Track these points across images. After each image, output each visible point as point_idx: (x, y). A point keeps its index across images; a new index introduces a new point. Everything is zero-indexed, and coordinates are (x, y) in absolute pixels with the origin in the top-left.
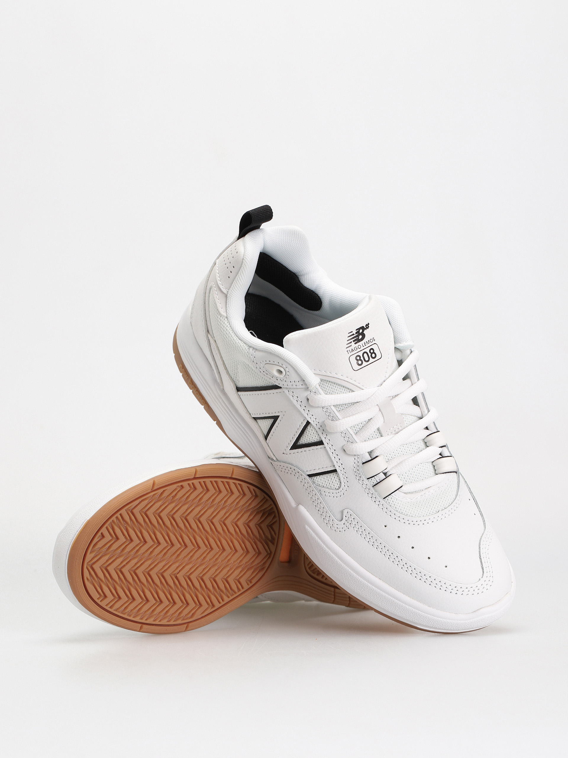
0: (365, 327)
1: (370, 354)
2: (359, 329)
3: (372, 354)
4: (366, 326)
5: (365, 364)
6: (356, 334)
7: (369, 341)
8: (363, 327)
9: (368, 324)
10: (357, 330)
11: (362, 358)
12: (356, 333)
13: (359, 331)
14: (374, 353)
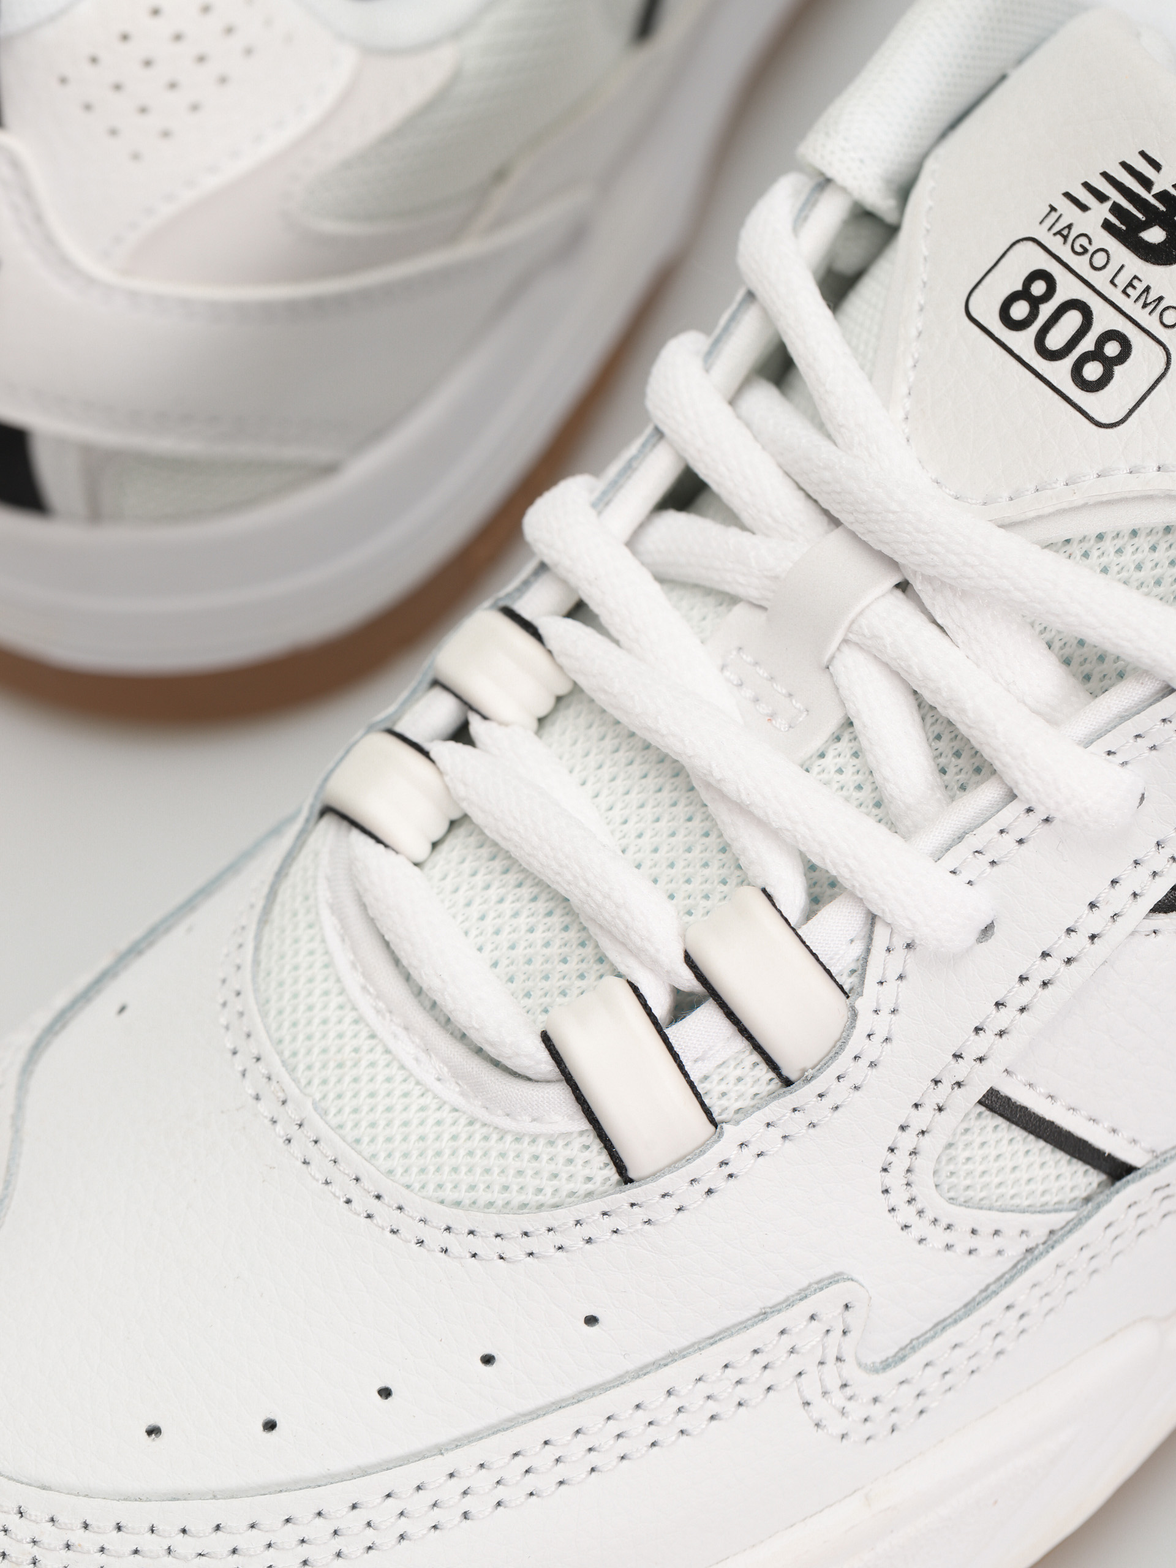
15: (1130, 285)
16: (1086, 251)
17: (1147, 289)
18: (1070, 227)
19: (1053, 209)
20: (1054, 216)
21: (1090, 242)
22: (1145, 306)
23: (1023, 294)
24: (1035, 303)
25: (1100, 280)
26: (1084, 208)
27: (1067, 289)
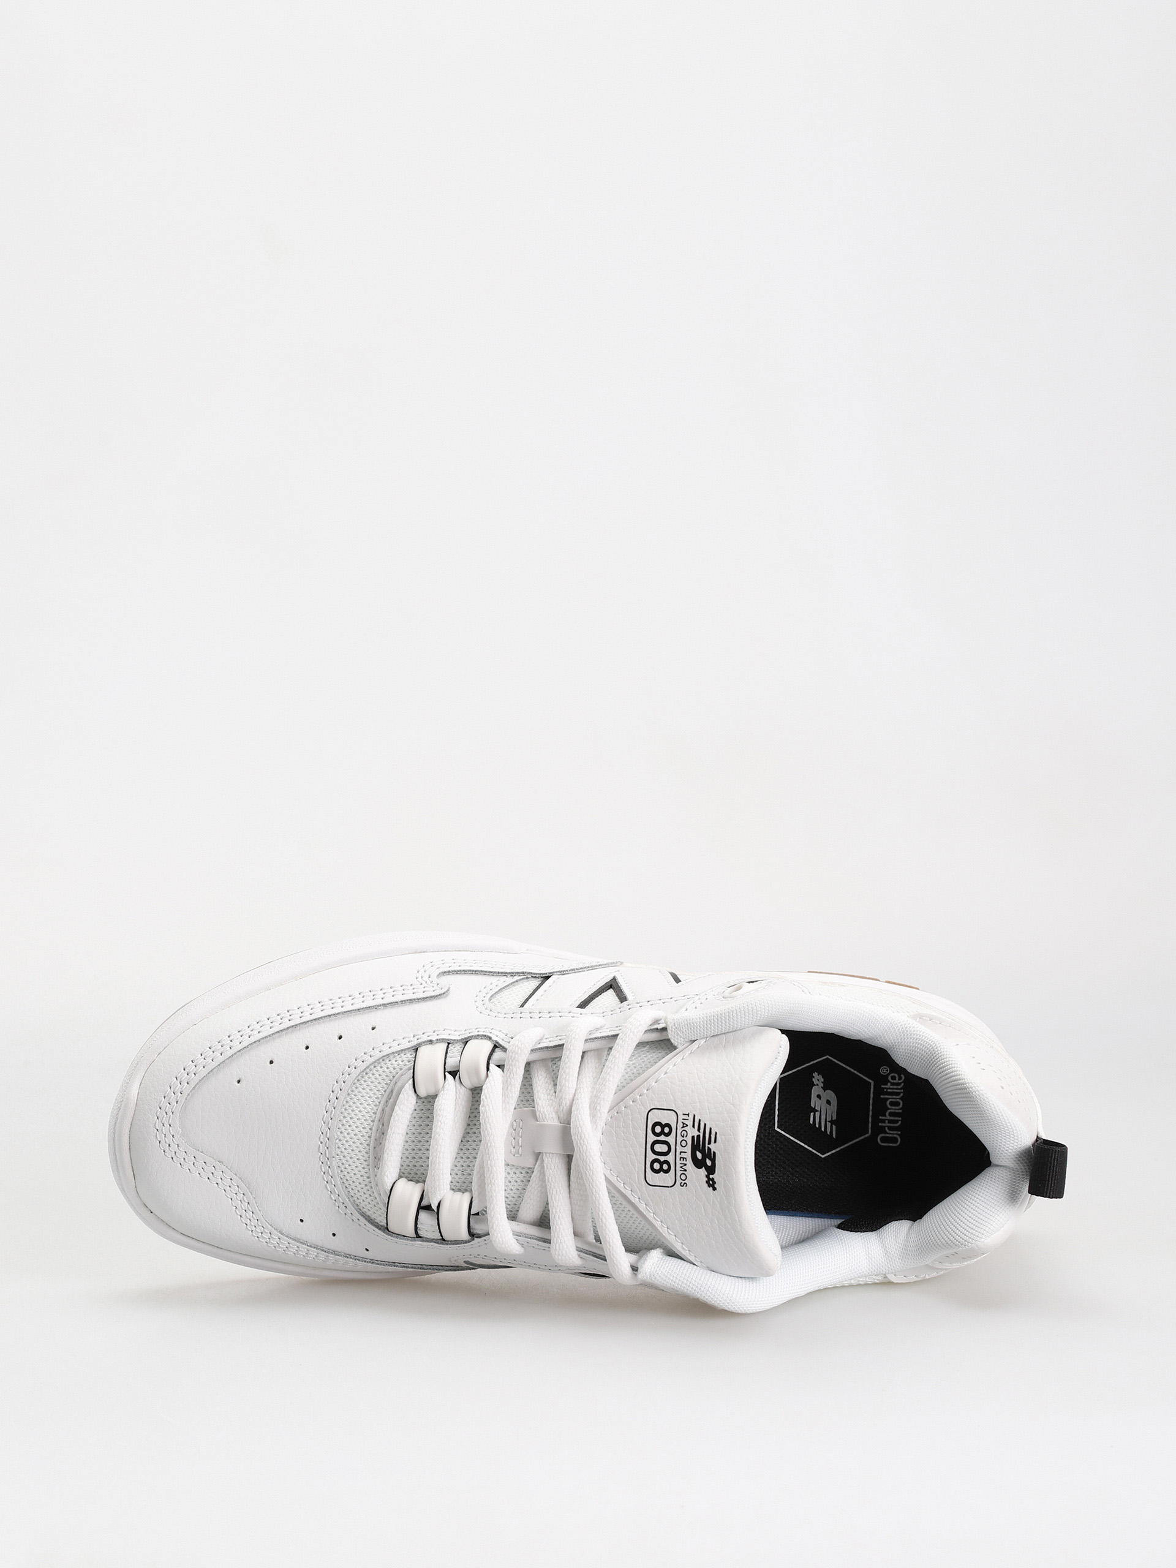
0: (711, 1176)
1: (662, 1158)
2: (713, 1161)
3: (661, 1163)
4: (713, 1180)
5: (652, 1138)
6: (708, 1147)
7: (686, 1170)
8: (713, 1173)
9: (714, 1189)
10: (714, 1153)
11: (662, 1138)
12: (709, 1149)
13: (710, 1159)
14: (661, 1170)
15: (683, 1158)
16: (683, 1137)
17: (685, 1165)
18: (687, 1126)
19: (688, 1115)
20: (686, 1117)
21: (686, 1136)
22: (681, 1167)
23: (663, 1126)
24: (662, 1133)
25: (679, 1149)
26: (694, 1126)
27: (671, 1139)
